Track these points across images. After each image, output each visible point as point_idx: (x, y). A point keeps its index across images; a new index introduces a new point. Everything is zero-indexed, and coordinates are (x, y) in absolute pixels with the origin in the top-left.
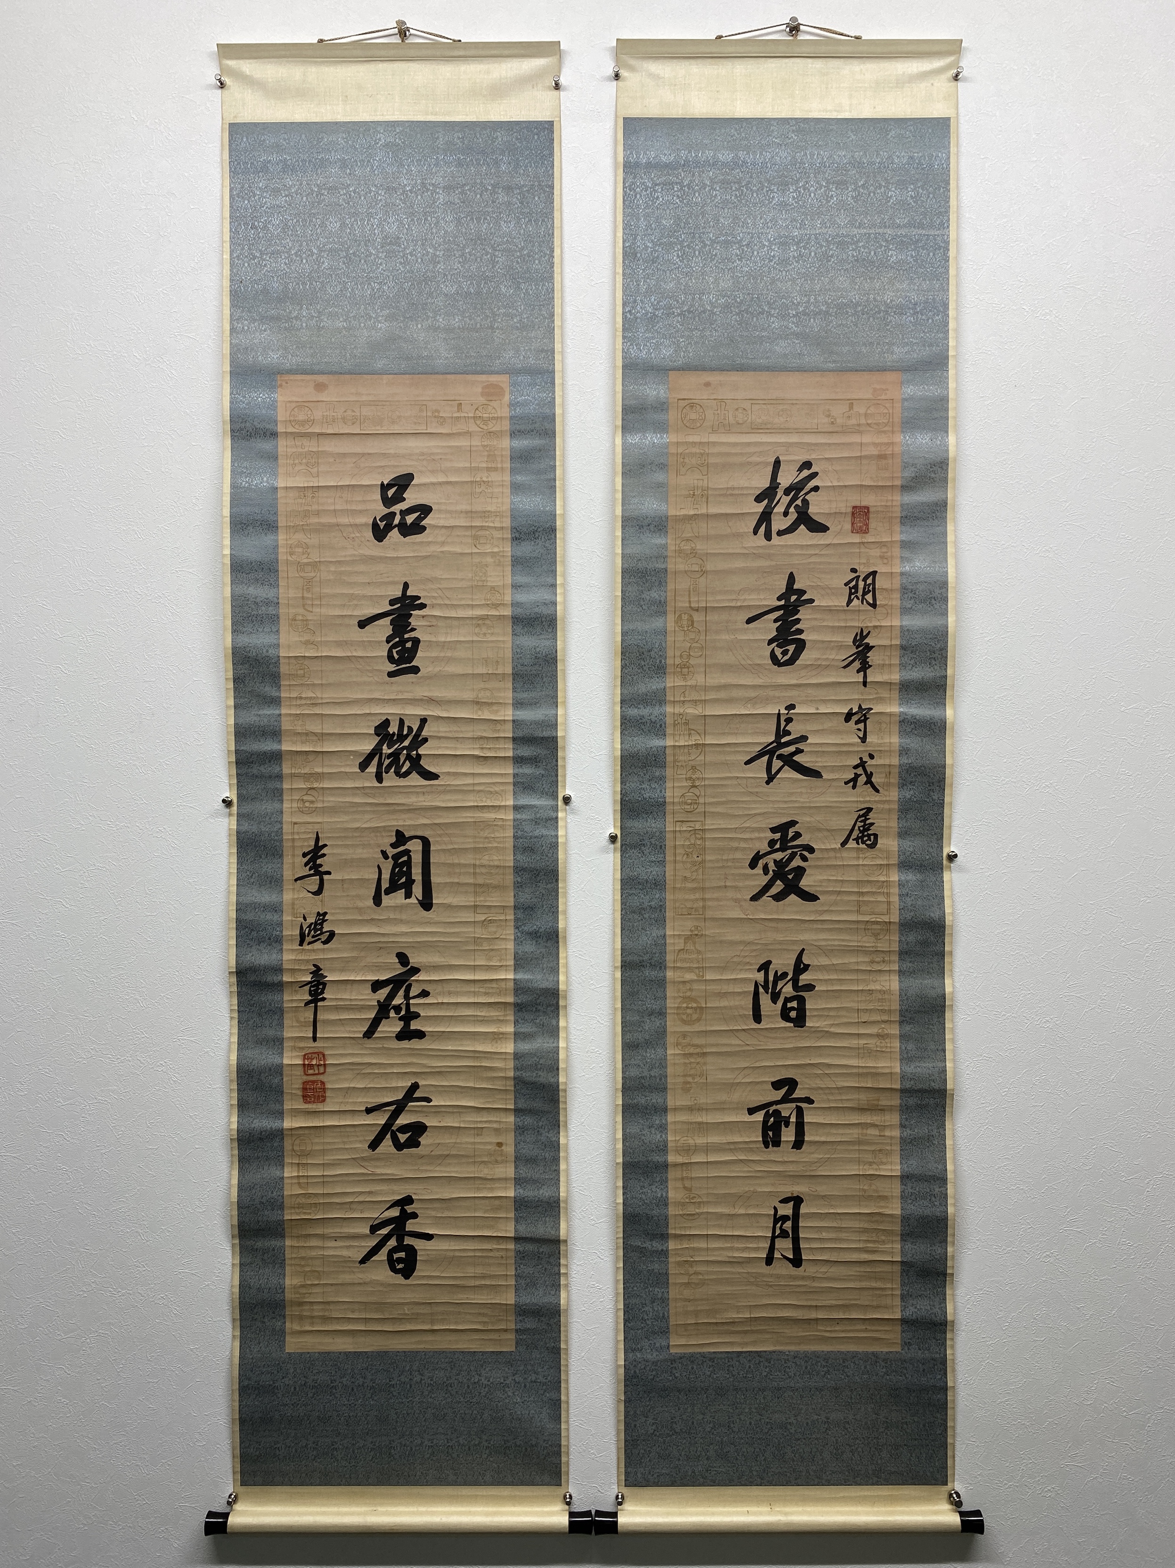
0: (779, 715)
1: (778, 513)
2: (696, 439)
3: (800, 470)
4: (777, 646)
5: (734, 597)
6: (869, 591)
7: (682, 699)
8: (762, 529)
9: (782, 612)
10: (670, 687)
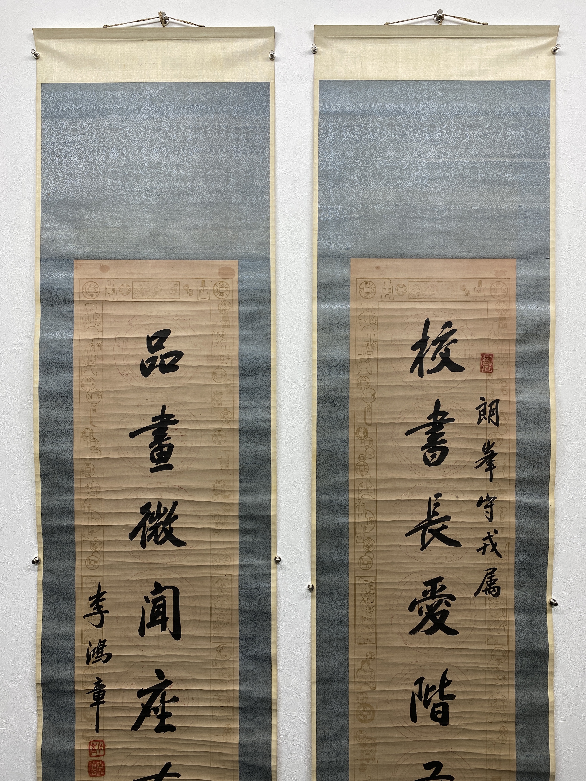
0: (430, 501)
1: (428, 358)
2: (370, 306)
3: (444, 327)
4: (428, 451)
5: (396, 416)
6: (493, 414)
7: (360, 488)
8: (417, 369)
9: (431, 427)
10: (351, 480)
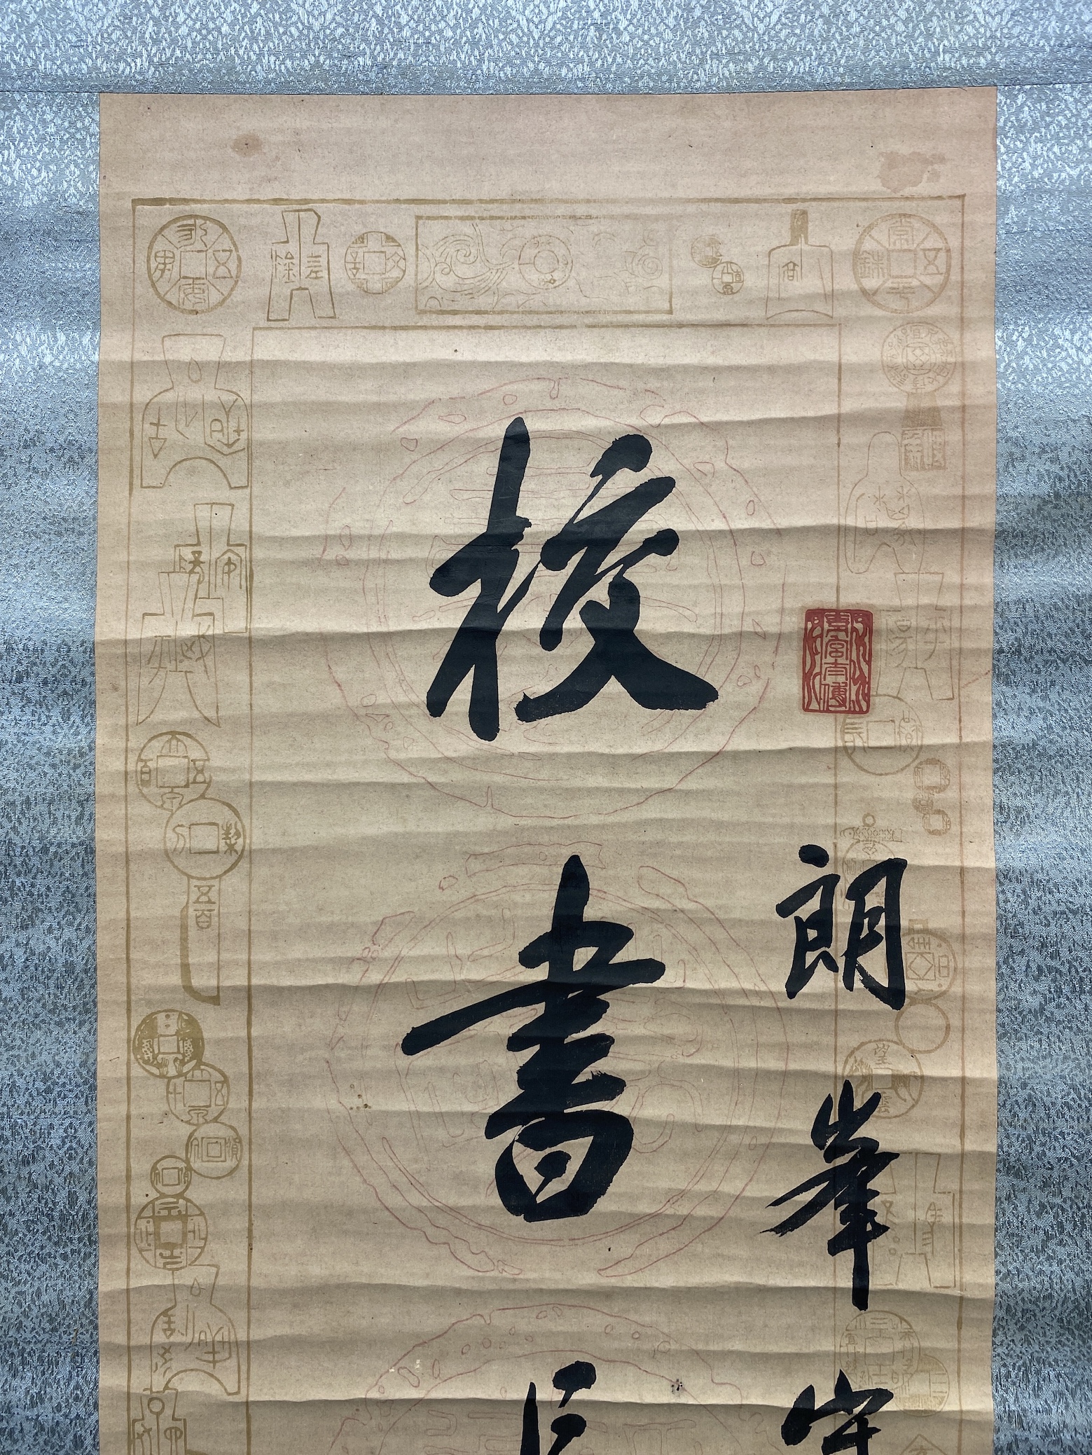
0: (531, 1405)
1: (523, 635)
2: (208, 350)
3: (605, 469)
4: (524, 1139)
5: (355, 950)
6: (874, 939)
7: (159, 1338)
8: (463, 694)
9: (539, 1009)
10: (111, 1295)
